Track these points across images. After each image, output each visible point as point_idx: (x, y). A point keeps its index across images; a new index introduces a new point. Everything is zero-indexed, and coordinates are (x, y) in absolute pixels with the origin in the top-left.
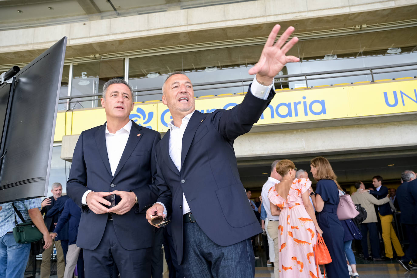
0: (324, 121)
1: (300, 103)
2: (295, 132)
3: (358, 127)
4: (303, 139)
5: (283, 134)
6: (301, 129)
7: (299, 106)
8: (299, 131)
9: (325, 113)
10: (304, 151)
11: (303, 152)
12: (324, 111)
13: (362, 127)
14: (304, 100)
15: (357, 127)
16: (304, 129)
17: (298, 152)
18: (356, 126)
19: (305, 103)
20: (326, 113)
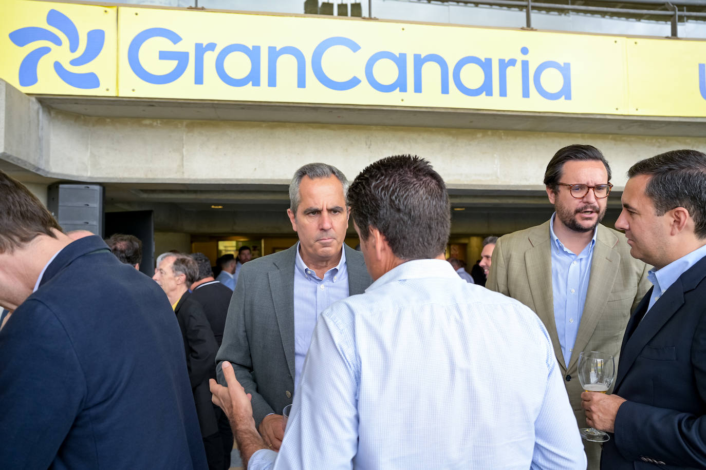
0: (562, 118)
1: (513, 62)
2: (479, 135)
3: (615, 139)
4: (495, 155)
5: (451, 138)
6: (494, 129)
7: (510, 70)
8: (490, 133)
9: (568, 97)
10: (496, 183)
11: (495, 186)
12: (566, 92)
13: (624, 141)
14: (525, 58)
15: (611, 139)
16: (501, 131)
17: (482, 185)
18: (611, 136)
19: (525, 64)
20: (570, 99)
